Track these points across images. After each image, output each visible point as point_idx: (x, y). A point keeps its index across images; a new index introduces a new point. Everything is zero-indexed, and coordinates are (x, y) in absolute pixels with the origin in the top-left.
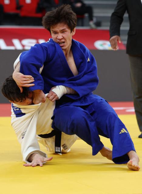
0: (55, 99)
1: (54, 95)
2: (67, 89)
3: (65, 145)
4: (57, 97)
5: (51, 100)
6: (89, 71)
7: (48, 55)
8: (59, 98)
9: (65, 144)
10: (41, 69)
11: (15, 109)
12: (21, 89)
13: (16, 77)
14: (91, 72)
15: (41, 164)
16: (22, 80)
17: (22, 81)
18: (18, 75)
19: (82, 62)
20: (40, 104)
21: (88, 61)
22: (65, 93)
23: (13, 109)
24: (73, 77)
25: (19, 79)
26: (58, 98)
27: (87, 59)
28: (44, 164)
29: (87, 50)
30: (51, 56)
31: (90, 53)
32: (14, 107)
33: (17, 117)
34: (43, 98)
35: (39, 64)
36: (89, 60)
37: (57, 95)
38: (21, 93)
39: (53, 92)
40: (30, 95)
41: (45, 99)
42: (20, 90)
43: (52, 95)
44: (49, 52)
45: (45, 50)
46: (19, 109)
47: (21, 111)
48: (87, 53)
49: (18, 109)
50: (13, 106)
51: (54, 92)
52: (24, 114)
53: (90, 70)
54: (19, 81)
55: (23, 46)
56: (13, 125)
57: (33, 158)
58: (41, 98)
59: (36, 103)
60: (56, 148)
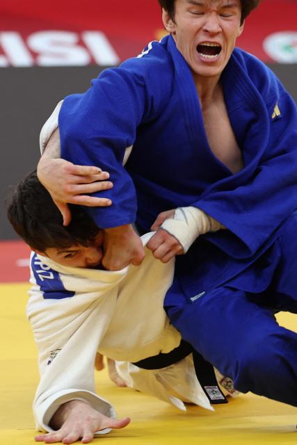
1: (171, 241)
2: (210, 220)
5: (161, 258)
6: (276, 150)
7: (147, 102)
8: (186, 249)
10: (128, 152)
11: (41, 274)
12: (65, 215)
13: (49, 173)
14: (283, 152)
15: (87, 435)
16: (70, 181)
17: (71, 183)
18: (57, 166)
19: (253, 121)
20: (125, 270)
21: (273, 117)
22: (204, 232)
23: (36, 276)
24: (230, 178)
25: (59, 177)
26: (183, 249)
27: (272, 111)
28: (96, 437)
29: (272, 80)
30: (157, 103)
31: (281, 89)
32: (38, 267)
33: (46, 297)
34: (135, 253)
35: (125, 137)
36: (277, 112)
37: (180, 244)
38: (64, 227)
39: (167, 232)
40: (99, 238)
41: (142, 252)
42: (62, 216)
43: (163, 242)
44: (150, 92)
45: (138, 84)
46: (56, 273)
47: (60, 282)
48: (273, 91)
49: (52, 277)
50: (36, 263)
51: (172, 233)
52: (71, 294)
54: (60, 185)
55: (34, 54)
56: (33, 320)
57: (65, 416)
58: (128, 251)
59: (111, 268)
60: (208, 390)
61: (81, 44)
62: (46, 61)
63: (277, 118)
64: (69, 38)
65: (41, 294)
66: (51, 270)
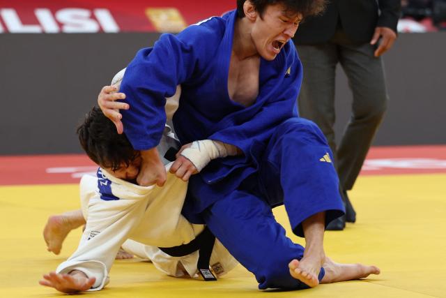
0: (188, 174)
3: (218, 265)
4: (193, 168)
5: (182, 178)
9: (218, 263)
11: (102, 181)
20: (150, 188)
23: (99, 181)
26: (196, 170)
32: (100, 176)
34: (159, 176)
37: (193, 165)
39: (184, 157)
40: (137, 160)
43: (181, 165)
46: (110, 182)
47: (110, 189)
49: (106, 184)
50: (99, 173)
51: (187, 157)
52: (117, 198)
53: (283, 95)
58: (154, 174)
59: (141, 184)
60: (203, 272)
61: (93, 17)
62: (68, 29)
63: (287, 75)
64: (84, 13)
65: (99, 195)
66: (107, 179)
